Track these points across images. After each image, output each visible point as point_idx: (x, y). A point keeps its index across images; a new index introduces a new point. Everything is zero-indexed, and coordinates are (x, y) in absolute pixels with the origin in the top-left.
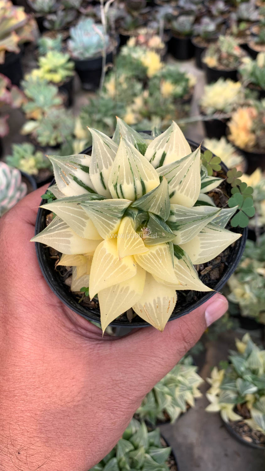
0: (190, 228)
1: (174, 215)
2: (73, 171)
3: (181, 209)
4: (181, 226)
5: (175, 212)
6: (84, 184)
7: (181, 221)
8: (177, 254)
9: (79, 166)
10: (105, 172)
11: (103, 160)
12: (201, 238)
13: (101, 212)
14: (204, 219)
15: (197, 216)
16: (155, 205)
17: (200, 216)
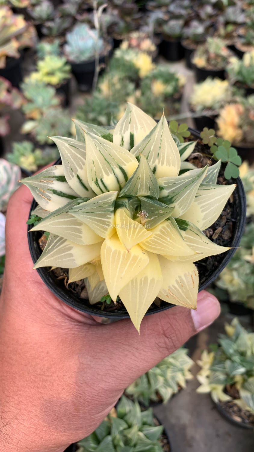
0: (185, 195)
1: (163, 189)
2: (50, 185)
3: (169, 180)
4: (174, 197)
5: (164, 185)
6: (66, 194)
7: (173, 192)
8: (181, 226)
9: (54, 178)
10: (81, 173)
11: (75, 162)
12: (198, 203)
13: (91, 212)
14: (195, 182)
15: (187, 181)
16: (142, 186)
17: (189, 180)
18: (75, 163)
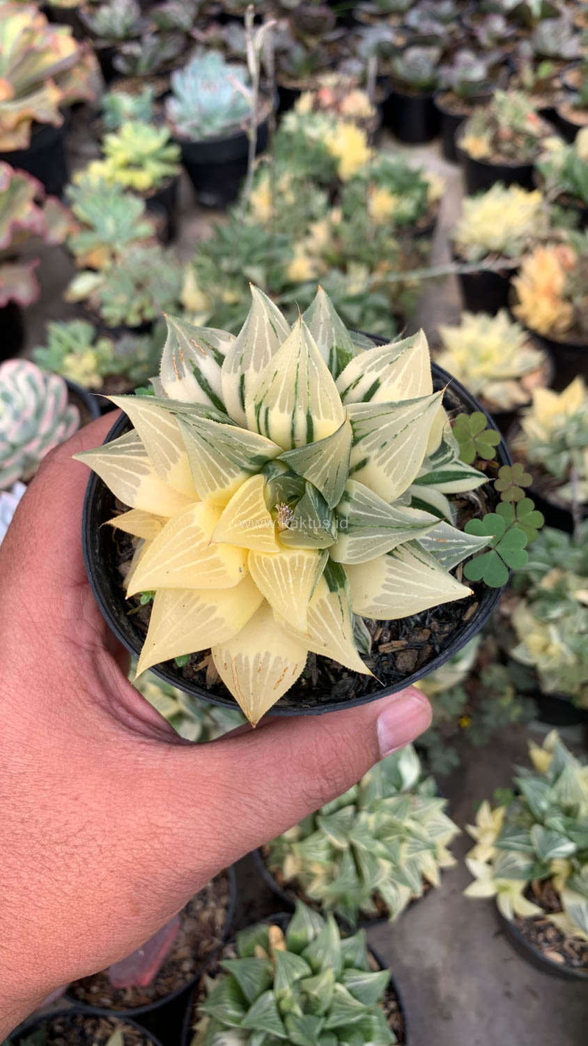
0: (370, 537)
1: (349, 501)
2: (198, 357)
3: (366, 495)
4: (354, 527)
5: (353, 496)
6: (211, 389)
7: (358, 518)
8: (334, 581)
9: (213, 352)
12: (390, 569)
13: (210, 444)
14: (401, 529)
15: (390, 518)
16: (317, 469)
17: (395, 520)
18: (254, 354)
